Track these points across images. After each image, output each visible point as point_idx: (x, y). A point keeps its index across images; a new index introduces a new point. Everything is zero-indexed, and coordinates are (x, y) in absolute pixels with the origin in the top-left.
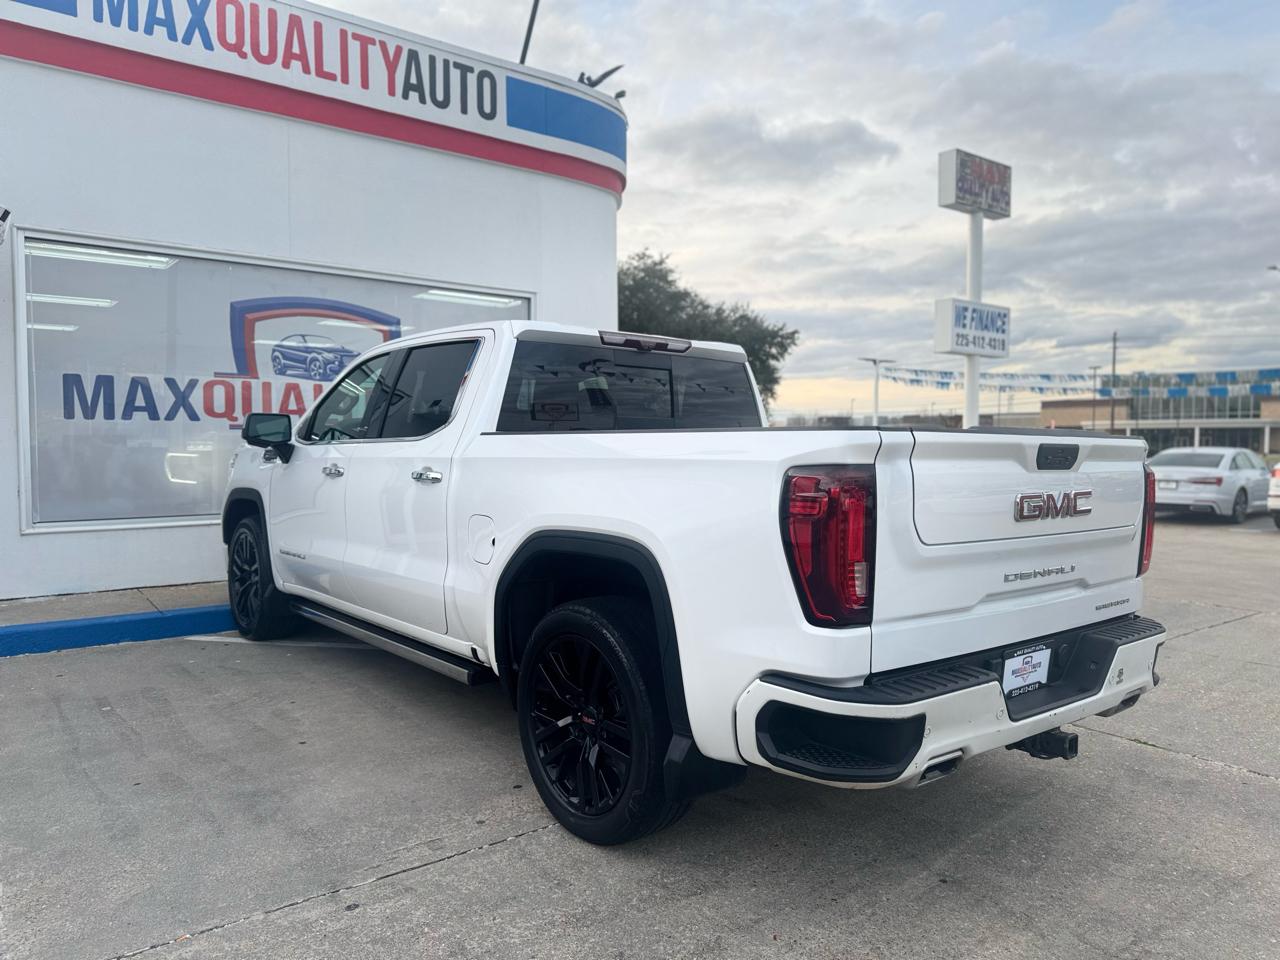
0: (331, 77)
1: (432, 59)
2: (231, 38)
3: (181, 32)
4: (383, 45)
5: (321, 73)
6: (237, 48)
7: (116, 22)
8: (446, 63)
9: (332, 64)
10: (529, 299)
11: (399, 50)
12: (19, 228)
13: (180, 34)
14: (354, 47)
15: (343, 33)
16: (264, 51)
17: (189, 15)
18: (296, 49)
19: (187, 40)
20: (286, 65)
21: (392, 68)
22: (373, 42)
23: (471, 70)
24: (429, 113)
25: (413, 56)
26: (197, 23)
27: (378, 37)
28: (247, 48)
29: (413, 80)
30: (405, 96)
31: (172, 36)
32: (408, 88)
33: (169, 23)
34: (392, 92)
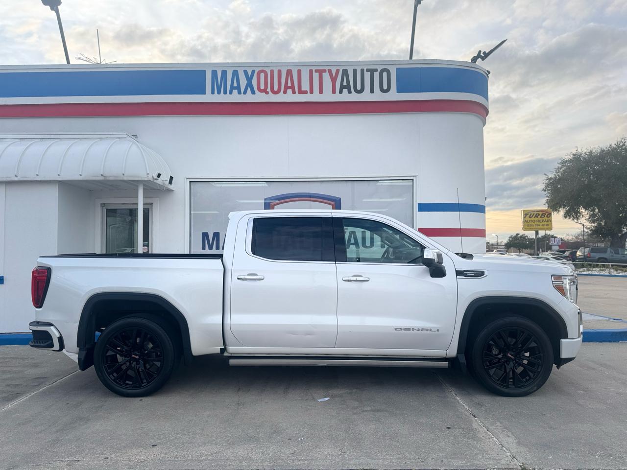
0: (305, 92)
1: (355, 71)
2: (262, 87)
3: (242, 90)
4: (330, 71)
5: (301, 92)
6: (265, 91)
7: (219, 93)
8: (362, 71)
9: (305, 86)
10: (413, 179)
11: (338, 71)
12: (187, 178)
13: (242, 92)
14: (316, 76)
15: (311, 71)
16: (276, 89)
17: (246, 82)
18: (289, 84)
19: (245, 93)
20: (285, 92)
21: (334, 80)
22: (325, 71)
23: (376, 70)
24: (354, 97)
25: (345, 72)
26: (249, 85)
27: (327, 68)
28: (269, 90)
29: (345, 83)
30: (341, 92)
31: (239, 93)
32: (342, 87)
33: (238, 88)
34: (334, 92)
